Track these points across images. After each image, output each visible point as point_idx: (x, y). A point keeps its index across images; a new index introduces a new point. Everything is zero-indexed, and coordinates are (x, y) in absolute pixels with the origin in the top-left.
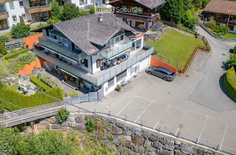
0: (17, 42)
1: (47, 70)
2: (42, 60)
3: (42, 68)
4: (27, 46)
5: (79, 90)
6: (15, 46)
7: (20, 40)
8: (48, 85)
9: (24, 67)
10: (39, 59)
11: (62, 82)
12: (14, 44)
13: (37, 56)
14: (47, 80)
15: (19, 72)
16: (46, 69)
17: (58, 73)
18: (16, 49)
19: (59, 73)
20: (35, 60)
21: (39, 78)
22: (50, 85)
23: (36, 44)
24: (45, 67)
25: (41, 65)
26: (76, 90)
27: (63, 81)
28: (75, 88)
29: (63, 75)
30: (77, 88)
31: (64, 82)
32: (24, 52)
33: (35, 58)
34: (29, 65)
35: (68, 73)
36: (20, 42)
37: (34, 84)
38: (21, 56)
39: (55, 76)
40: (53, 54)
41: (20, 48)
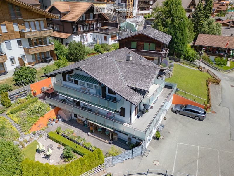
0: (22, 91)
1: (64, 121)
2: (57, 110)
3: (57, 118)
4: (35, 94)
5: (113, 143)
6: (20, 95)
7: (26, 88)
8: (74, 141)
9: (38, 120)
10: (53, 108)
11: (88, 135)
12: (19, 93)
13: (50, 105)
14: (72, 135)
15: (32, 128)
16: (63, 119)
17: (78, 123)
19: (80, 122)
20: (49, 110)
21: (60, 134)
22: (77, 141)
23: (45, 90)
24: (60, 117)
25: (56, 115)
26: (110, 143)
27: (89, 133)
28: (107, 141)
29: (86, 126)
30: (111, 142)
31: (91, 135)
32: (33, 102)
33: (48, 108)
34: (43, 117)
35: (94, 123)
36: (26, 89)
38: (31, 107)
39: (76, 127)
40: (71, 102)
41: (26, 97)
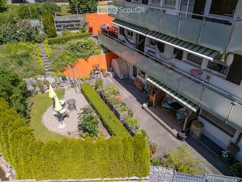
0: (74, 19)
1: (116, 77)
2: (111, 56)
3: (108, 71)
4: (91, 30)
5: (186, 140)
6: (70, 25)
7: (80, 17)
8: (111, 108)
9: (76, 62)
10: (105, 53)
11: (143, 108)
12: (70, 22)
13: (102, 46)
14: (113, 96)
15: (64, 70)
16: (115, 73)
17: (135, 86)
18: (72, 31)
19: (137, 85)
20: (98, 54)
21: (98, 90)
22: (117, 109)
24: (113, 71)
25: (107, 66)
26: (179, 137)
27: (145, 105)
28: (175, 132)
29: (144, 92)
30: (183, 135)
31: (147, 109)
32: (81, 37)
33: (98, 50)
34: (86, 60)
36: (79, 19)
37: (86, 99)
38: (74, 42)
39: (129, 91)
